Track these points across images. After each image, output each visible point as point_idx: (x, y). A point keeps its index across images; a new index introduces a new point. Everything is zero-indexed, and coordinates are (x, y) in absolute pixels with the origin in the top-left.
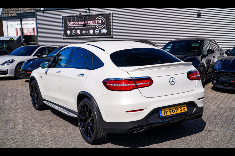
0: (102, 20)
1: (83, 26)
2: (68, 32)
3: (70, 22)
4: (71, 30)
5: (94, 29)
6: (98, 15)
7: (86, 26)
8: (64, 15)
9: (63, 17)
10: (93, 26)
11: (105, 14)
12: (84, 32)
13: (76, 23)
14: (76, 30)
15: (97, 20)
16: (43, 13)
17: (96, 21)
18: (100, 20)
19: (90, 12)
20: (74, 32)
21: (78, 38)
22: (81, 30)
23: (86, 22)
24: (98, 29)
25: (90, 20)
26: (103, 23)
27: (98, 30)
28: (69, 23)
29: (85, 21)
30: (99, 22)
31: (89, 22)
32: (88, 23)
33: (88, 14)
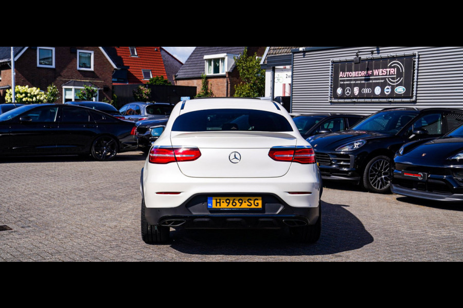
0: (398, 68)
1: (365, 80)
2: (339, 91)
3: (344, 71)
4: (343, 87)
5: (382, 86)
6: (393, 58)
7: (369, 80)
8: (335, 59)
9: (333, 62)
10: (382, 79)
11: (405, 56)
12: (366, 91)
13: (354, 74)
14: (352, 86)
15: (390, 67)
16: (304, 55)
17: (388, 70)
18: (394, 67)
19: (378, 53)
20: (348, 92)
21: (354, 102)
22: (361, 86)
23: (370, 72)
24: (389, 85)
25: (377, 68)
26: (399, 74)
27: (390, 87)
28: (341, 74)
29: (368, 70)
30: (393, 71)
31: (376, 72)
32: (372, 74)
33: (376, 56)
